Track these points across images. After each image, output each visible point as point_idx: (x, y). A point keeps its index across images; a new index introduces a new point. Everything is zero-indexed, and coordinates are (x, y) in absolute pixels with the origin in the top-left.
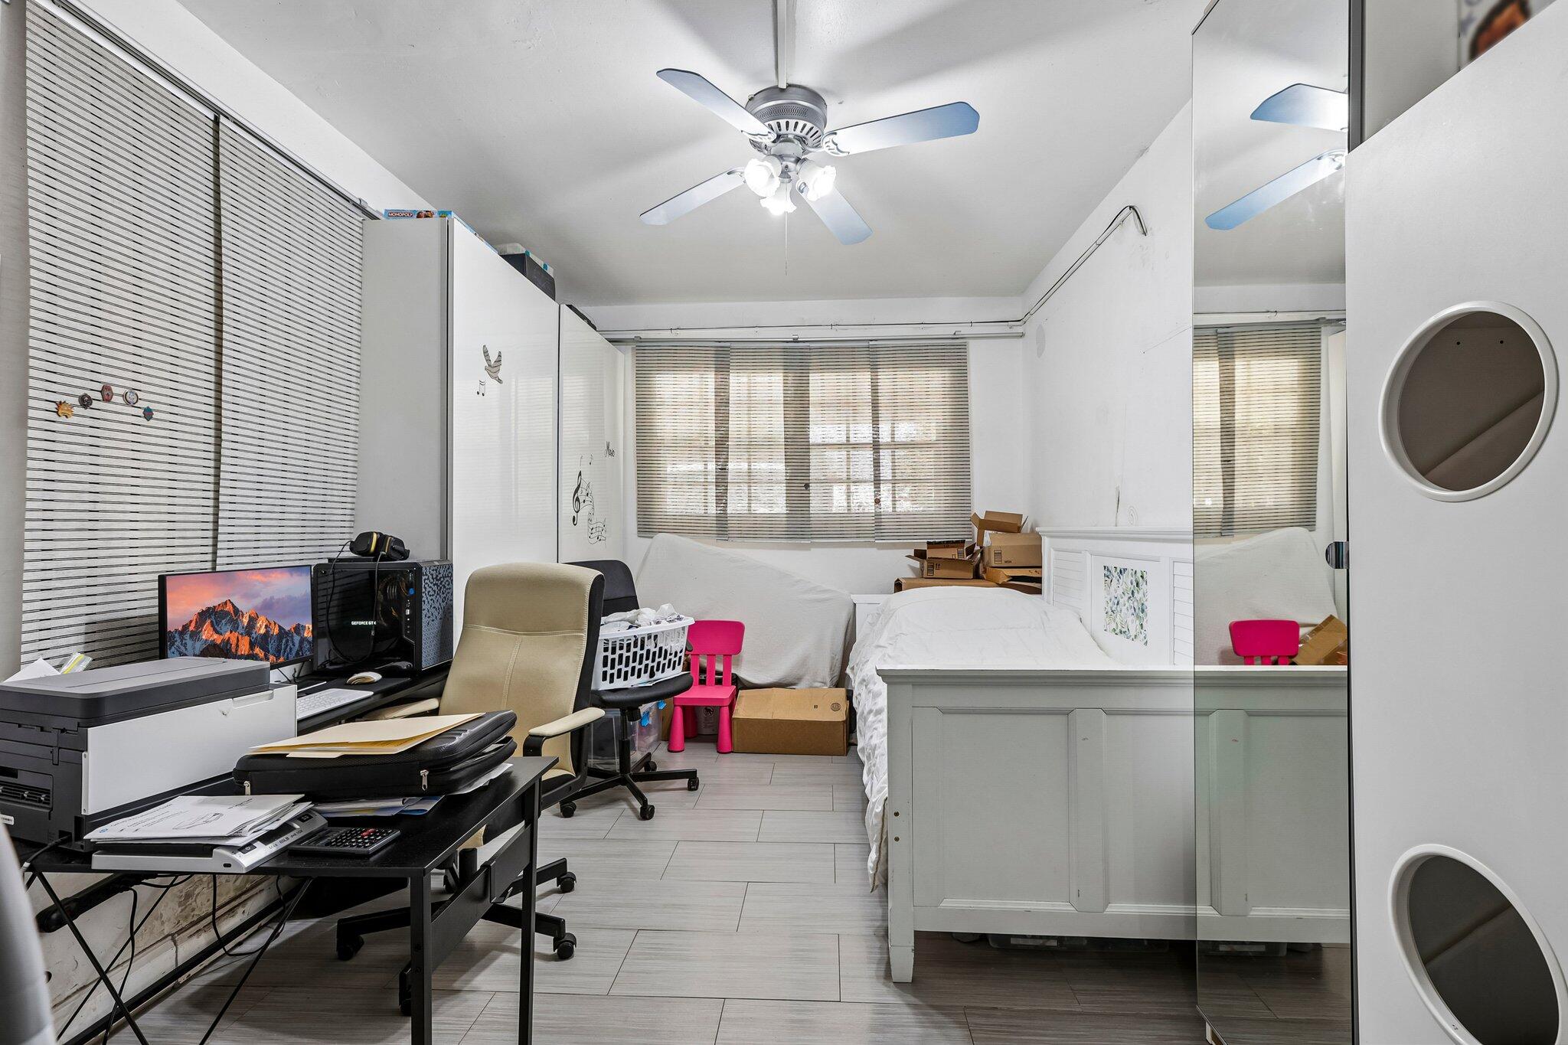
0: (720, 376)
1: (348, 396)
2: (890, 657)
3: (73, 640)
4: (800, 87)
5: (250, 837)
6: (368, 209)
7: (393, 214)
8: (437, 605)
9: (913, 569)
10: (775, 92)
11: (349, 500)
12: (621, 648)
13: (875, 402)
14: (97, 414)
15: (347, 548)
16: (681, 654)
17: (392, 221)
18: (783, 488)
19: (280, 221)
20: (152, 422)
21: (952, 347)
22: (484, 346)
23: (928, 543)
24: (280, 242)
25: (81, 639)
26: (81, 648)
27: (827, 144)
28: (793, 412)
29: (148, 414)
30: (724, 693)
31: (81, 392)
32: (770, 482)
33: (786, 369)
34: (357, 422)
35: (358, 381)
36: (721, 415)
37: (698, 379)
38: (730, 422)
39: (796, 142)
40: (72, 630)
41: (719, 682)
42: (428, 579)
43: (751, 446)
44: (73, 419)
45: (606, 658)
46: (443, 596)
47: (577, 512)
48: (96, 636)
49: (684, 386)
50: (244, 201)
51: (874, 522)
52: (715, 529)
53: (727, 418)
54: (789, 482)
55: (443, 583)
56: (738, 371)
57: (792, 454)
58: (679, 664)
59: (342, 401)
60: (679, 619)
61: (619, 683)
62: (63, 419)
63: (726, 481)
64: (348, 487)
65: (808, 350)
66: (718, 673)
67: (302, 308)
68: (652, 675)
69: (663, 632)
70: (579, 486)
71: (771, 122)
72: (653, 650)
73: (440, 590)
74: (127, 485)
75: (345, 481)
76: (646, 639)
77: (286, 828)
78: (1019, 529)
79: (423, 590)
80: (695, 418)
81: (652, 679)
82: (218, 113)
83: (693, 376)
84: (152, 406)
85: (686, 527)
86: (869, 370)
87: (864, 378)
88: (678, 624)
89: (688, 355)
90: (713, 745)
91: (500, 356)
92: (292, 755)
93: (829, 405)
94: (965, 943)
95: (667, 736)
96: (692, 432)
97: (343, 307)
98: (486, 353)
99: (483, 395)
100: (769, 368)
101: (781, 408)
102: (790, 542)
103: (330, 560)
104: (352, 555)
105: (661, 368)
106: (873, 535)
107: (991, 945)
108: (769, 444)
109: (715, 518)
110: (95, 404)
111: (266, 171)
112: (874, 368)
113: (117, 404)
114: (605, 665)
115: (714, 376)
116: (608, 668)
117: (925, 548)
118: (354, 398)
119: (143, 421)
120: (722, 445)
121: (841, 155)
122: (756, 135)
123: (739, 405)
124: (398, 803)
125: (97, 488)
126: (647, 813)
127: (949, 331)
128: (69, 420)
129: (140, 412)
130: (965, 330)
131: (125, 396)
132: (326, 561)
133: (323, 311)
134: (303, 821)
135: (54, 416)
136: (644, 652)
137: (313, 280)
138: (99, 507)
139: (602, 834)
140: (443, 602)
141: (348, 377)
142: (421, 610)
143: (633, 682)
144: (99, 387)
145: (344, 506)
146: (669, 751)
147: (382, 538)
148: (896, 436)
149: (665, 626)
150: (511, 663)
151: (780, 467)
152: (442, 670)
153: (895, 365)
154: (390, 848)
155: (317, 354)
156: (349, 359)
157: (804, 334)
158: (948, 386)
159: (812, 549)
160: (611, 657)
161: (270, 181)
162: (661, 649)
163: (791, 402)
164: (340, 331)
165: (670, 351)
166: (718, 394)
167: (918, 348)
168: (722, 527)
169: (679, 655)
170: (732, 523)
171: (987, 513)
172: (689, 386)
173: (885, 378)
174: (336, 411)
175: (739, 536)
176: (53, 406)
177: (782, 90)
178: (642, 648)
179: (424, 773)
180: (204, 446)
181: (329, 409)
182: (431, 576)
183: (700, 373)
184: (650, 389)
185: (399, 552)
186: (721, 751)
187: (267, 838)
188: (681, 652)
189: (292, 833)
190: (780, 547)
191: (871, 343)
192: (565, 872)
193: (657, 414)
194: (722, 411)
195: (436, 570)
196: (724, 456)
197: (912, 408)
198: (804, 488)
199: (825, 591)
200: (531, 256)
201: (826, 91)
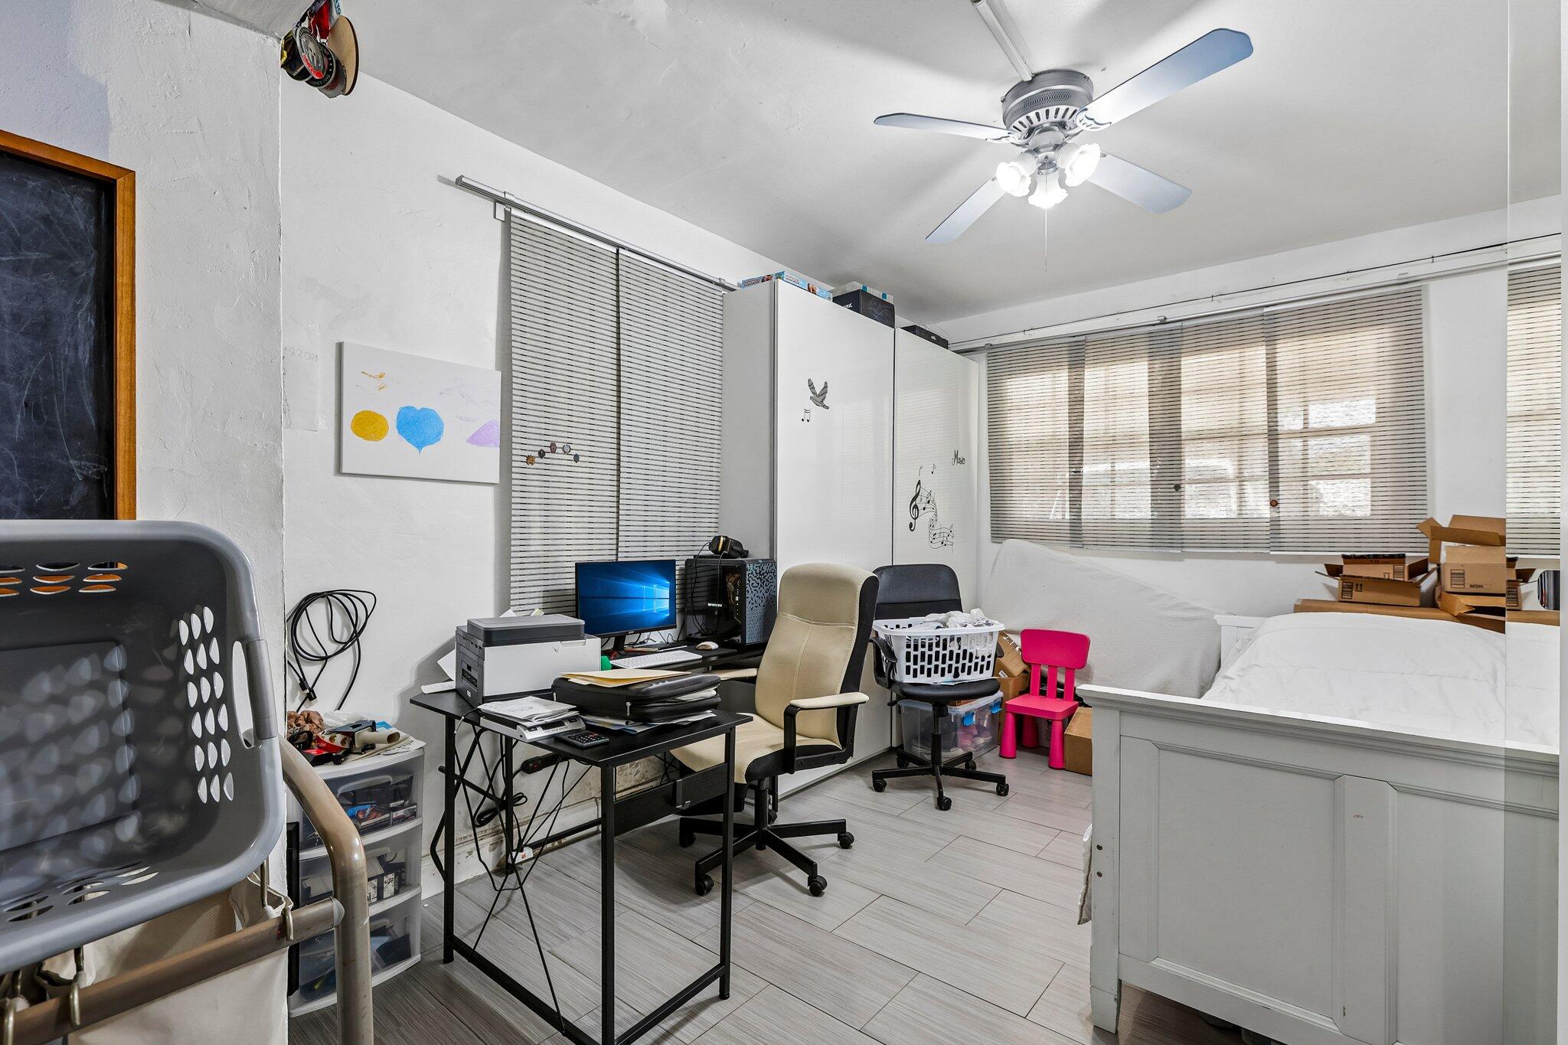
0: (1074, 374)
1: (712, 432)
2: (1231, 690)
3: (537, 600)
4: (1049, 72)
5: (535, 723)
6: (726, 284)
7: (747, 283)
8: (760, 595)
9: (1330, 589)
10: (1022, 86)
11: (714, 511)
12: (923, 646)
13: (1271, 382)
14: (548, 461)
15: (707, 548)
16: (989, 659)
17: (746, 288)
18: (1147, 491)
19: (660, 311)
20: (579, 464)
21: (1396, 296)
22: (809, 380)
23: (1344, 557)
24: (660, 327)
25: (541, 600)
26: (541, 606)
27: (1083, 122)
28: (1161, 404)
29: (576, 458)
30: (1059, 707)
31: (539, 449)
32: (1132, 484)
33: (1152, 356)
34: (719, 451)
35: (720, 419)
36: (1075, 414)
37: (1051, 379)
38: (1085, 422)
39: (1056, 128)
40: (536, 595)
41: (1060, 696)
42: (752, 573)
43: (1113, 445)
44: (535, 466)
45: (908, 654)
46: (766, 588)
47: (915, 519)
48: (549, 599)
49: (1037, 388)
50: (635, 303)
51: (1268, 529)
52: (1069, 535)
53: (1082, 418)
54: (1155, 483)
55: (767, 578)
56: (1093, 365)
57: (1160, 451)
58: (988, 668)
59: (707, 436)
60: (988, 624)
61: (922, 679)
62: (530, 465)
63: (1080, 484)
64: (713, 502)
65: (1180, 331)
66: (1060, 685)
67: (676, 371)
68: (956, 675)
69: (967, 635)
70: (917, 495)
71: (1020, 119)
72: (956, 651)
73: (763, 583)
74: (564, 505)
75: (711, 497)
76: (948, 640)
77: (559, 723)
78: (1502, 541)
79: (747, 582)
80: (1047, 420)
81: (957, 679)
82: (618, 247)
83: (1044, 376)
84: (579, 453)
85: (1038, 533)
86: (1264, 343)
87: (1256, 356)
88: (986, 629)
89: (1040, 355)
90: (1046, 759)
91: (826, 387)
92: (572, 680)
93: (1208, 391)
94: (1212, 1026)
95: (998, 741)
96: (1044, 434)
97: (708, 365)
98: (811, 385)
99: (808, 421)
100: (1131, 357)
101: (1146, 401)
102: (1155, 550)
103: (695, 556)
104: (711, 553)
105: (1011, 374)
106: (1268, 545)
107: (1244, 1039)
108: (1131, 441)
109: (1069, 524)
110: (547, 455)
111: (650, 278)
112: (1271, 340)
113: (559, 453)
114: (908, 660)
115: (1067, 374)
116: (911, 663)
117: (1341, 562)
118: (717, 432)
119: (574, 463)
120: (1076, 444)
121: (1102, 128)
122: (1000, 139)
123: (1096, 402)
124: (623, 723)
125: (549, 507)
126: (944, 804)
127: (1392, 275)
128: (533, 466)
129: (572, 458)
130: (1413, 271)
131: (563, 448)
132: (692, 557)
133: (692, 370)
134: (571, 722)
135: (525, 465)
136: (947, 652)
137: (685, 349)
138: (549, 519)
139: (897, 812)
140: (766, 592)
141: (712, 418)
142: (745, 597)
143: (936, 679)
144: (549, 444)
145: (710, 515)
146: (1000, 756)
147: (727, 539)
148: (1310, 421)
149: (971, 629)
150: (803, 647)
151: (1145, 464)
152: (761, 647)
153: (1302, 332)
154: (600, 748)
155: (688, 403)
156: (712, 404)
157: (1172, 314)
158: (1387, 349)
159: (1186, 560)
160: (913, 653)
161: (653, 284)
162: (965, 651)
163: (1158, 393)
164: (706, 383)
165: (1021, 354)
166: (1072, 392)
167: (1339, 305)
168: (1076, 534)
169: (987, 660)
170: (1086, 528)
171: (1455, 518)
172: (1041, 387)
173: (1288, 352)
174: (703, 444)
175: (1095, 543)
176: (524, 459)
177: (1030, 82)
178: (945, 648)
179: (628, 704)
180: (609, 478)
181: (697, 444)
182: (754, 572)
183: (1053, 372)
184: (1001, 395)
185: (738, 551)
186: (1052, 766)
187: (545, 726)
188: (989, 657)
189: (563, 727)
190: (1144, 557)
191: (1266, 310)
192: (845, 832)
193: (1009, 419)
194: (1076, 411)
195: (759, 567)
196: (1078, 458)
197: (1334, 384)
198: (1174, 490)
199: (1196, 609)
200: (869, 290)
201: (1080, 65)
